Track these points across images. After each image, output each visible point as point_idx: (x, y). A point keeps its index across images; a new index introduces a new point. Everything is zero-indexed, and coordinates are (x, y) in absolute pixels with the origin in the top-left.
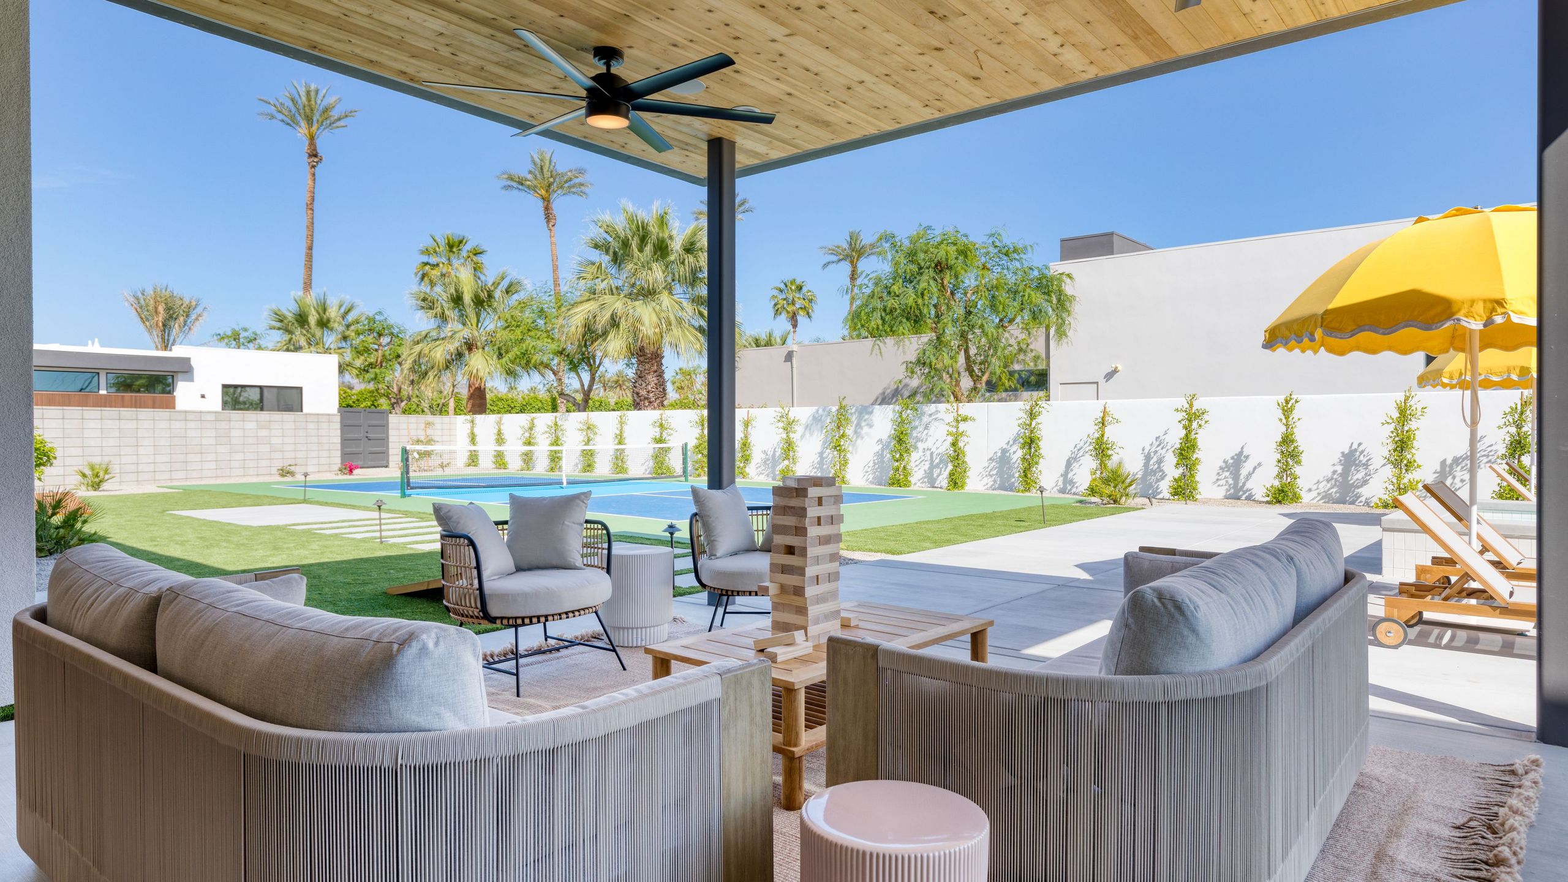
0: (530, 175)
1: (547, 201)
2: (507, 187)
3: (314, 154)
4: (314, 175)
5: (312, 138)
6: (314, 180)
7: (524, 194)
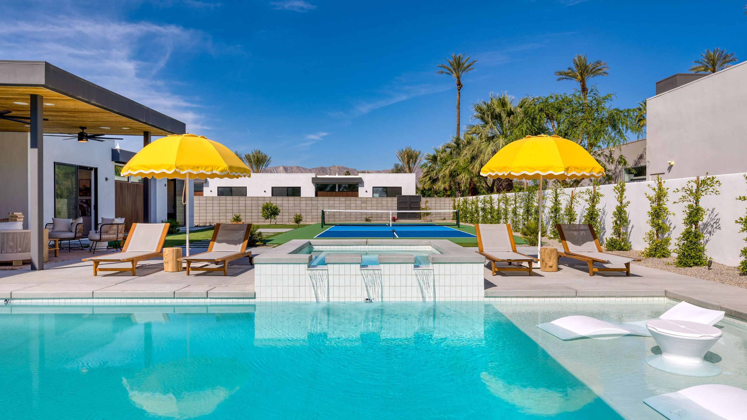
0: (569, 70)
1: (583, 81)
2: (559, 79)
3: (459, 84)
4: (459, 93)
5: (458, 77)
6: (460, 95)
7: (569, 80)
